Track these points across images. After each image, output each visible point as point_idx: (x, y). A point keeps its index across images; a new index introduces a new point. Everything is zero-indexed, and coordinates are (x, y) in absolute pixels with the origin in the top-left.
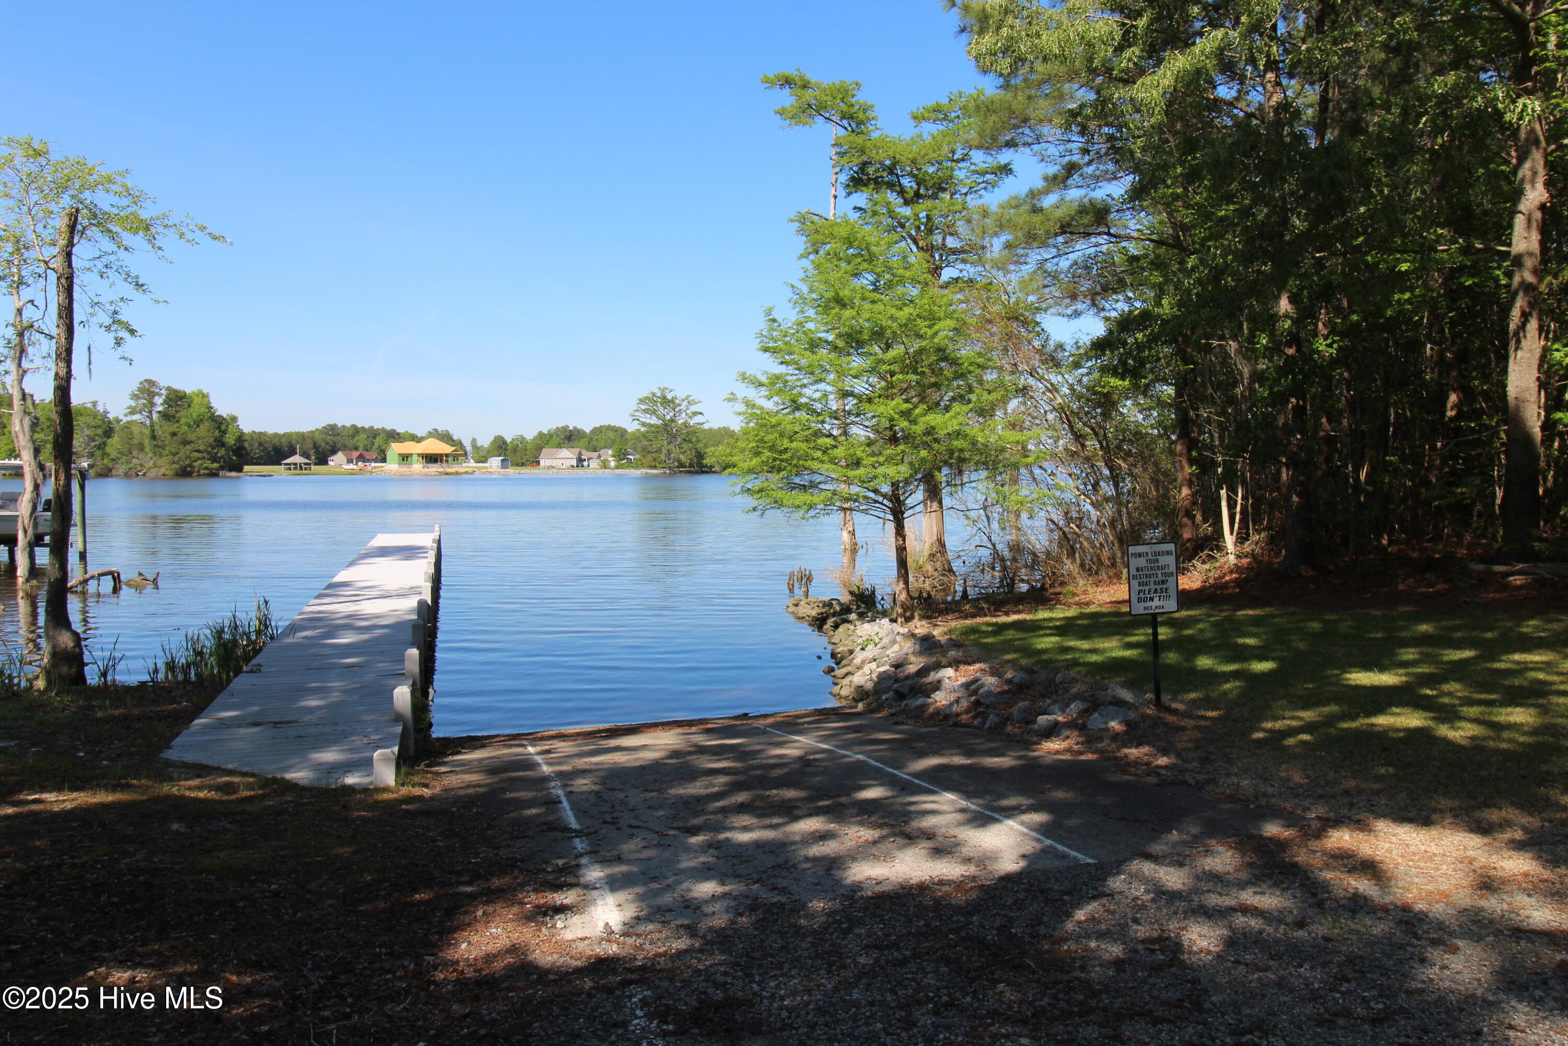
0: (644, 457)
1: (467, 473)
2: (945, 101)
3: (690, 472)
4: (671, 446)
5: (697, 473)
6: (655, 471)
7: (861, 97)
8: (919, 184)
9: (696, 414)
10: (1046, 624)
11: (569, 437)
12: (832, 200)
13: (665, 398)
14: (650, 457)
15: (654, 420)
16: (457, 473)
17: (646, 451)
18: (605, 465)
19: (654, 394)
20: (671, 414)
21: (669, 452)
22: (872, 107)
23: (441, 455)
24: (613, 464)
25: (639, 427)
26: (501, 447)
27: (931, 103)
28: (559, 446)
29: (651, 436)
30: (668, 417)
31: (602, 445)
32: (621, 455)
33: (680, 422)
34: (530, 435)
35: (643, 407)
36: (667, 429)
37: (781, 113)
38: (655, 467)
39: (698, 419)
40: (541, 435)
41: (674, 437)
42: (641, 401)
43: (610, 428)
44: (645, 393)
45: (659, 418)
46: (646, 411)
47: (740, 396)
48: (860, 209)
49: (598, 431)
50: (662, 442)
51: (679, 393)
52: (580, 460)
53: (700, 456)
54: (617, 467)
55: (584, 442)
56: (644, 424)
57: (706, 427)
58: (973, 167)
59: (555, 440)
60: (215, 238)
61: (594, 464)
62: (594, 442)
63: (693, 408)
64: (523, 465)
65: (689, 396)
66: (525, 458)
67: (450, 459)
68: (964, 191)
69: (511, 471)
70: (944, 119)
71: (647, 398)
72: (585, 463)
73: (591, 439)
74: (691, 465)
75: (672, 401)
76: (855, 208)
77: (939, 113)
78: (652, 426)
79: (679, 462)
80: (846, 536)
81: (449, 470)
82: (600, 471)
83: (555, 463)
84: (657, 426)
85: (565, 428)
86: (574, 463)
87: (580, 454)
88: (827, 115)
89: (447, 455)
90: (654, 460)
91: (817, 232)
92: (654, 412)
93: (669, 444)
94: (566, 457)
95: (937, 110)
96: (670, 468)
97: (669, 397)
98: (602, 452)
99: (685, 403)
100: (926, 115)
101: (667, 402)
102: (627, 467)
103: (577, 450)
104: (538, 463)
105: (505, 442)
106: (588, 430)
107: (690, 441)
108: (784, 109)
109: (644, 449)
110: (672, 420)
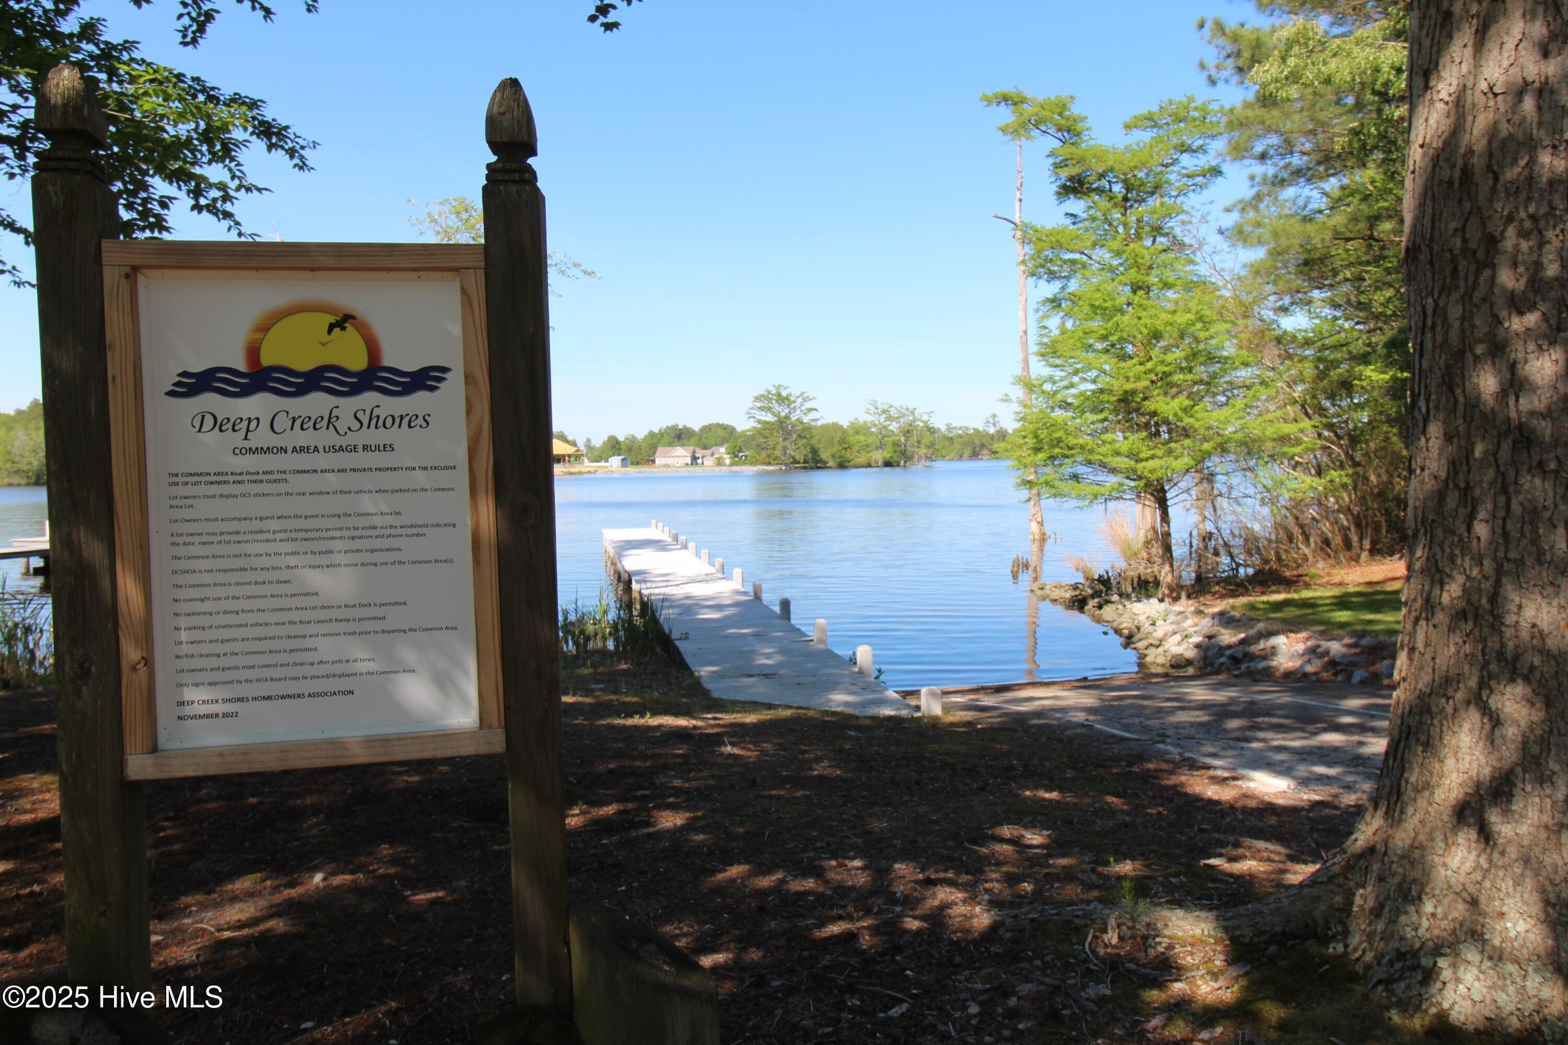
0: (758, 453)
1: (589, 472)
2: (1155, 109)
3: (805, 468)
4: (787, 443)
5: (812, 468)
6: (770, 468)
7: (1075, 110)
8: (1128, 190)
9: (810, 410)
10: (1320, 602)
11: (679, 436)
12: (1018, 203)
13: (779, 395)
14: (764, 454)
15: (770, 418)
16: (581, 473)
17: (760, 448)
18: (720, 462)
19: (769, 392)
20: (787, 411)
21: (785, 448)
22: (1086, 118)
23: (564, 456)
24: (728, 461)
25: (756, 425)
26: (614, 446)
27: (1142, 111)
28: (670, 444)
29: (767, 433)
30: (783, 414)
31: (712, 442)
32: (734, 453)
33: (793, 419)
34: (640, 434)
35: (759, 405)
36: (782, 424)
37: (1003, 130)
38: (769, 464)
39: (813, 415)
40: (652, 435)
41: (789, 433)
42: (757, 399)
43: (718, 426)
44: (761, 391)
45: (774, 415)
46: (761, 409)
47: (1013, 397)
48: (1072, 215)
49: (707, 429)
50: (777, 439)
51: (793, 389)
52: (694, 458)
53: (815, 451)
54: (732, 464)
55: (694, 440)
56: (759, 421)
57: (819, 423)
58: (1184, 171)
59: (666, 439)
60: (585, 272)
61: (709, 462)
62: (704, 440)
63: (808, 405)
64: (638, 463)
65: (803, 393)
66: (640, 457)
67: (572, 459)
68: (1174, 193)
69: (631, 470)
70: (1154, 127)
71: (762, 396)
72: (699, 461)
73: (700, 438)
74: (805, 462)
75: (787, 398)
76: (1067, 214)
77: (1150, 121)
78: (767, 423)
79: (793, 457)
80: (1034, 527)
81: (572, 470)
82: (718, 469)
83: (669, 461)
84: (773, 424)
85: (674, 428)
86: (689, 461)
87: (694, 452)
88: (1044, 128)
89: (569, 456)
90: (769, 456)
91: (1040, 240)
92: (769, 409)
93: (785, 439)
94: (679, 455)
95: (1149, 118)
96: (786, 465)
97: (784, 394)
98: (714, 449)
99: (800, 400)
100: (1139, 123)
101: (782, 399)
102: (742, 464)
103: (691, 449)
104: (653, 461)
105: (618, 442)
106: (696, 428)
107: (804, 437)
108: (1007, 125)
109: (758, 446)
110: (787, 417)
